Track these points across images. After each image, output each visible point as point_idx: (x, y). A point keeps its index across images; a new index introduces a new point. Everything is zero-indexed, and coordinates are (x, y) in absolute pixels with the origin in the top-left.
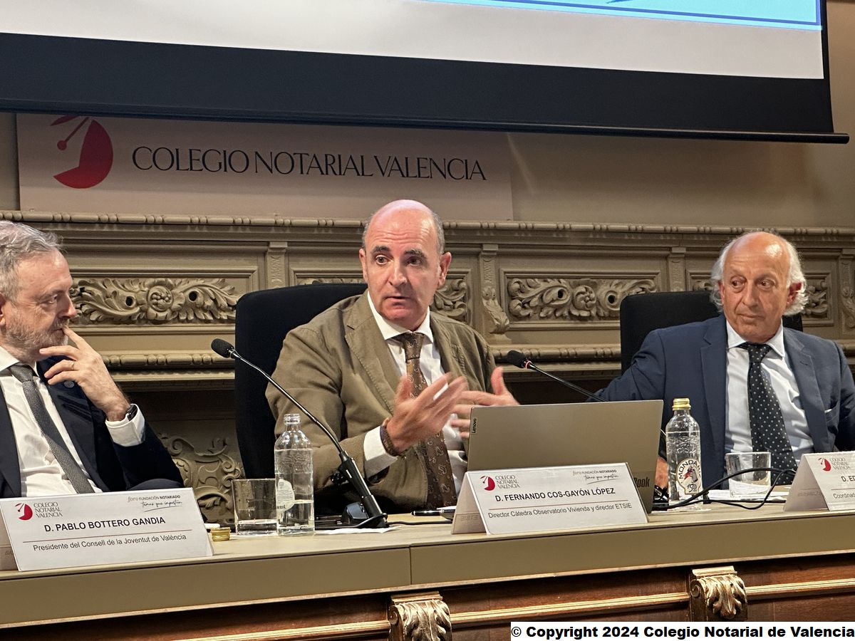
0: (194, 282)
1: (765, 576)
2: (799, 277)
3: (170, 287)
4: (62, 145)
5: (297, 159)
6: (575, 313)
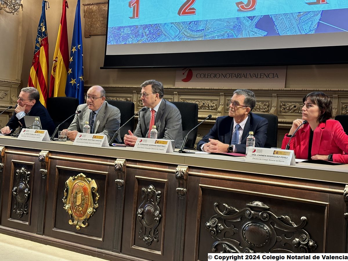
0: (203, 101)
3: (200, 102)
4: (183, 74)
5: (231, 75)
6: (299, 112)
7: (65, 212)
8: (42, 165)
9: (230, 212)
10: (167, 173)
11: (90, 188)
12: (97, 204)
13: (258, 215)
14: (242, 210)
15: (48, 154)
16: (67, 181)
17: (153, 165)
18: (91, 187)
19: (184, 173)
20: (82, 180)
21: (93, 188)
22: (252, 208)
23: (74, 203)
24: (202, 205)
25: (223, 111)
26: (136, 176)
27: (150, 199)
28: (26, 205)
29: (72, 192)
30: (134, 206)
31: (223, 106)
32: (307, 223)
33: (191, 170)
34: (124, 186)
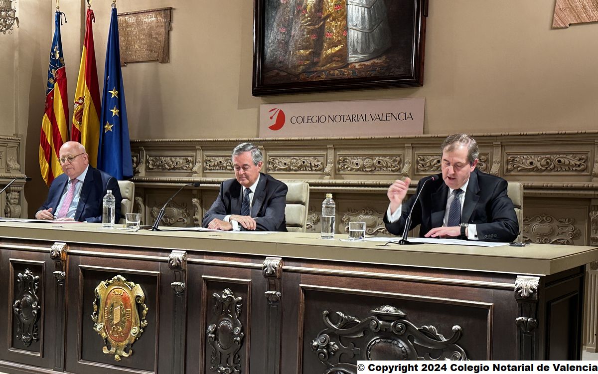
0: (305, 158)
3: (297, 160)
4: (271, 118)
5: (342, 117)
7: (97, 335)
8: (57, 266)
9: (348, 324)
10: (251, 270)
11: (132, 297)
12: (145, 321)
13: (390, 326)
14: (366, 319)
15: (65, 247)
16: (97, 288)
17: (228, 258)
18: (135, 295)
19: (275, 268)
20: (119, 286)
21: (138, 296)
22: (380, 316)
23: (110, 320)
24: (305, 315)
25: (333, 173)
26: (202, 276)
27: (227, 310)
28: (36, 327)
29: (106, 303)
30: (203, 321)
31: (332, 165)
32: (461, 335)
33: (287, 263)
34: (186, 292)
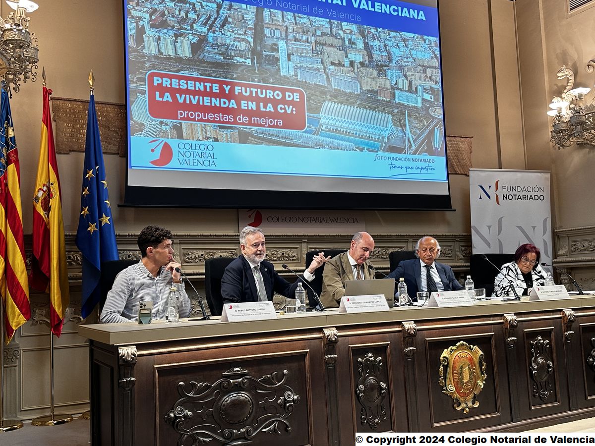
0: (283, 250)
1: (422, 324)
2: (439, 248)
3: (277, 252)
4: (250, 217)
5: (309, 219)
6: (383, 257)
8: (408, 343)
